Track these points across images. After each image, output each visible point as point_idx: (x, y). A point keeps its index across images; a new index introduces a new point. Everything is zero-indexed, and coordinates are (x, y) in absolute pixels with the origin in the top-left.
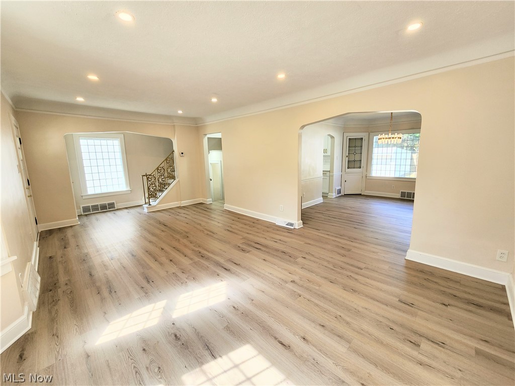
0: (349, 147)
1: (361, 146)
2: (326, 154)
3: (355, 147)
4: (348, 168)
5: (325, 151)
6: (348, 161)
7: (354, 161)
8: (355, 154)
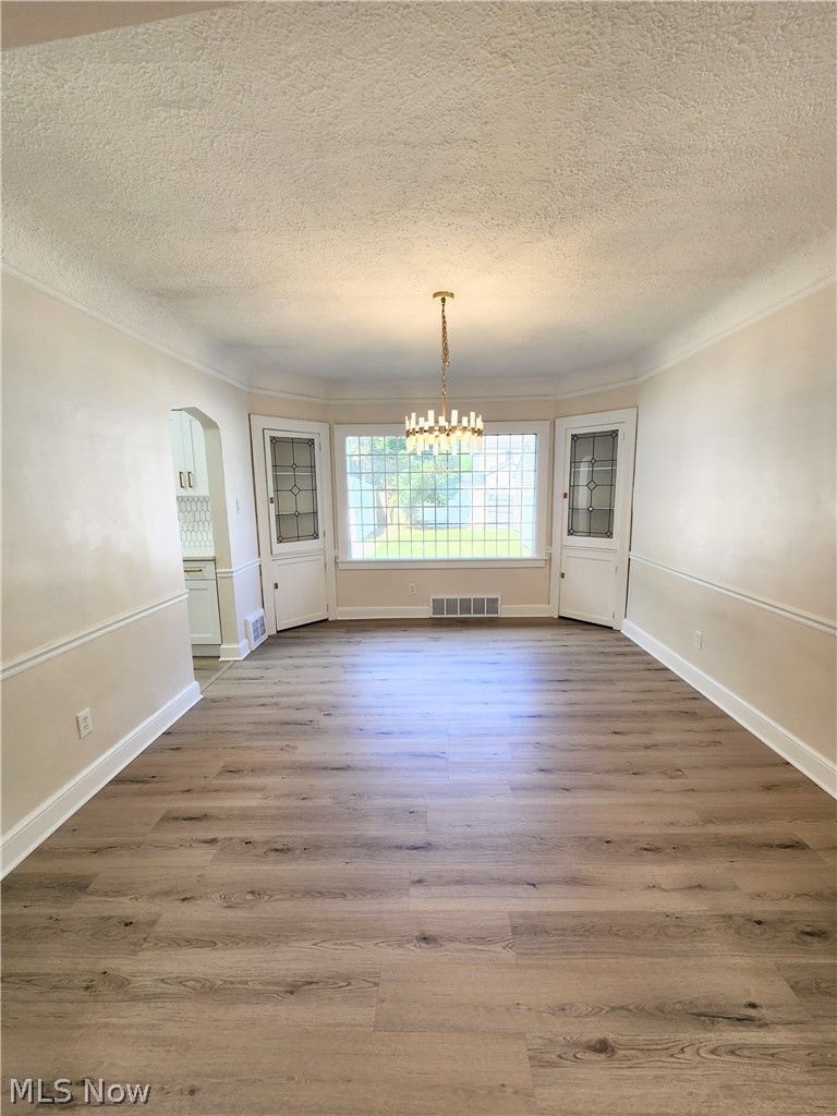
0: (274, 466)
1: (313, 467)
2: (190, 492)
3: (294, 467)
4: (280, 541)
5: (186, 479)
6: (278, 516)
7: (297, 515)
8: (295, 490)
